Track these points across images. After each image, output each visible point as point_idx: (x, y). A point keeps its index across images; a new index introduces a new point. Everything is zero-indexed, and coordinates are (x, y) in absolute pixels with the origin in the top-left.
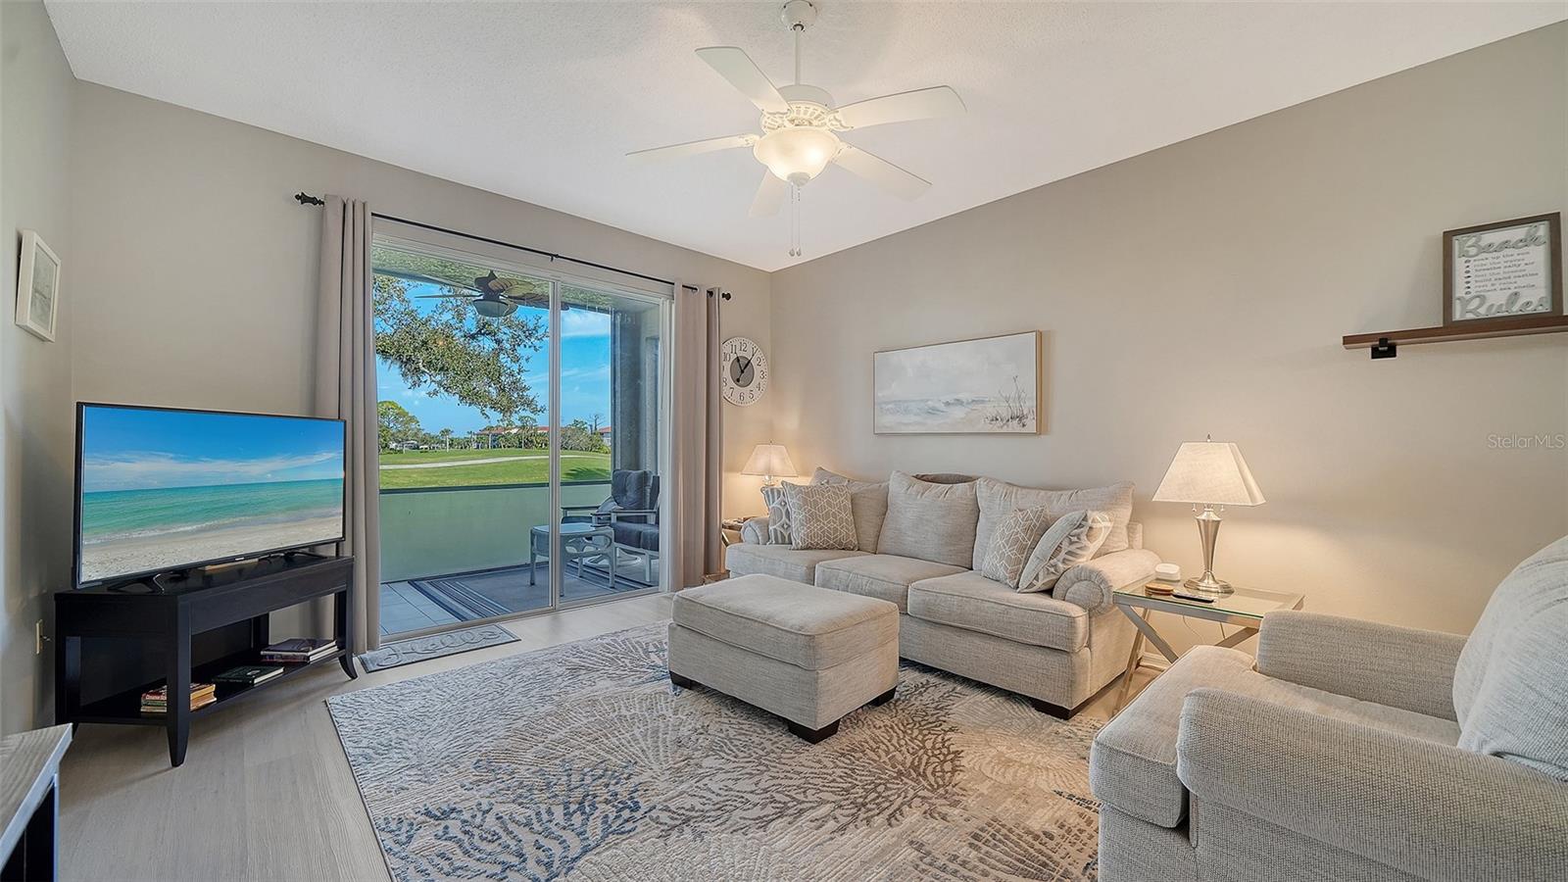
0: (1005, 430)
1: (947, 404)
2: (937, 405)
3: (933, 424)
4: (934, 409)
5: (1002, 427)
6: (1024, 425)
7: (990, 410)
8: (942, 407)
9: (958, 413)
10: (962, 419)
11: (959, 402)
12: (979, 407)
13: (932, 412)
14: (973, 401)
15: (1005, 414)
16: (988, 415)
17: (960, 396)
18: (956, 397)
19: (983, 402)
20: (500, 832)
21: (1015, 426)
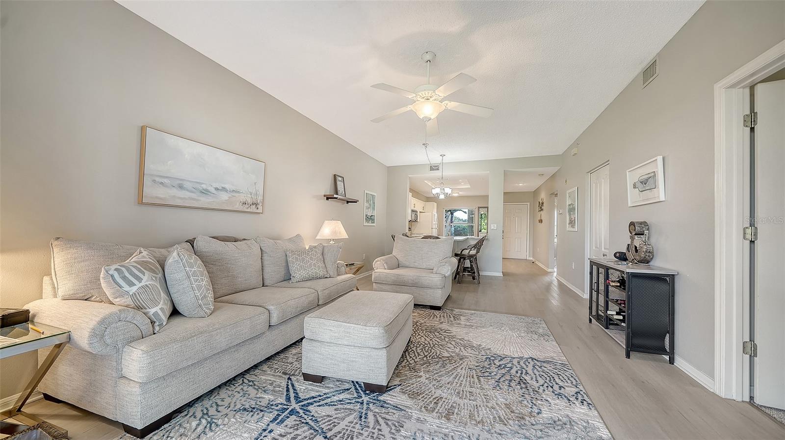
0: (249, 210)
1: (217, 189)
2: (209, 188)
3: (204, 201)
4: (207, 190)
5: (248, 208)
6: (257, 209)
7: (242, 198)
8: (213, 191)
9: (224, 196)
10: (226, 200)
11: (224, 189)
12: (237, 195)
13: (205, 192)
14: (233, 191)
15: (250, 201)
16: (241, 200)
17: (227, 186)
18: (223, 186)
19: (239, 192)
20: (538, 377)
21: (253, 208)
